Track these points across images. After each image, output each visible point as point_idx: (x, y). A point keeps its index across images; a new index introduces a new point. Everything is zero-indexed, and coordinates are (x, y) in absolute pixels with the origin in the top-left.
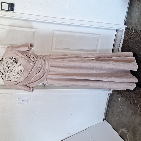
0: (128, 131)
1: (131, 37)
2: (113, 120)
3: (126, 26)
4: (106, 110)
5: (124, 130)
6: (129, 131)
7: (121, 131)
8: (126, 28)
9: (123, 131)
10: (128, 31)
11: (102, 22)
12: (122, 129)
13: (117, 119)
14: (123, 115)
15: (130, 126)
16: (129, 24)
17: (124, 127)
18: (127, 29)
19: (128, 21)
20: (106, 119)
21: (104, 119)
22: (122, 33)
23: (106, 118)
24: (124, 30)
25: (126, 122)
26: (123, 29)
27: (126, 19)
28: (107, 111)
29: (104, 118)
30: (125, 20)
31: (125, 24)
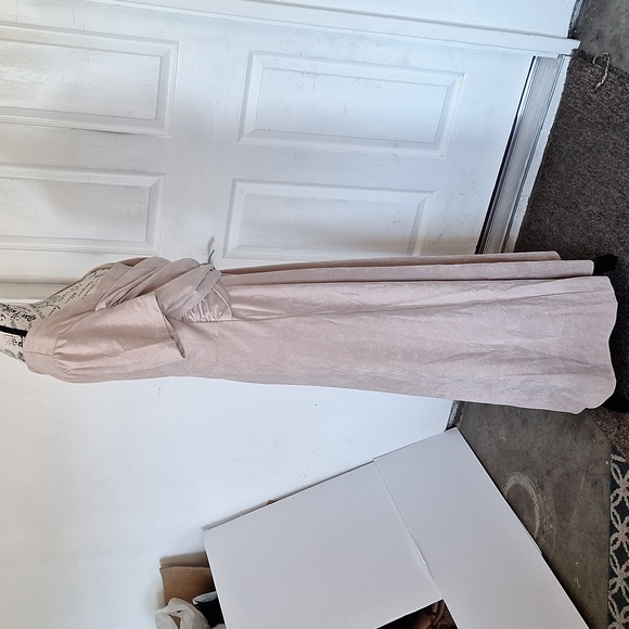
0: (540, 487)
1: (591, 99)
2: (487, 432)
3: (576, 44)
5: (524, 481)
6: (542, 487)
7: (514, 482)
8: (574, 50)
9: (522, 483)
10: (580, 69)
12: (516, 477)
13: (503, 434)
14: (524, 421)
15: (548, 473)
16: (591, 36)
17: (524, 470)
18: (579, 57)
19: (586, 21)
20: (459, 425)
21: (451, 422)
22: (558, 73)
23: (457, 419)
24: (568, 59)
25: (536, 454)
26: (560, 56)
27: (578, 8)
29: (452, 418)
30: (577, 13)
31: (573, 35)
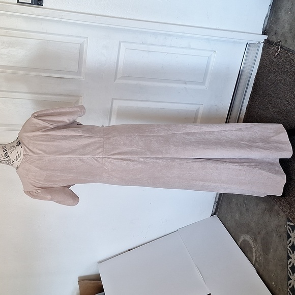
0: (255, 240)
1: (273, 61)
2: (230, 216)
3: (266, 37)
4: (218, 197)
5: (248, 238)
6: (256, 240)
7: (243, 239)
8: (265, 40)
9: (246, 239)
10: (268, 48)
11: (217, 28)
12: (244, 236)
13: (237, 216)
14: (247, 209)
15: (259, 233)
16: (272, 33)
17: (247, 233)
18: (268, 43)
19: (270, 27)
20: (217, 213)
21: (213, 212)
22: (258, 50)
23: (216, 211)
24: (262, 44)
25: (253, 225)
26: (259, 42)
27: (266, 21)
28: (219, 199)
30: (266, 23)
31: (264, 33)
